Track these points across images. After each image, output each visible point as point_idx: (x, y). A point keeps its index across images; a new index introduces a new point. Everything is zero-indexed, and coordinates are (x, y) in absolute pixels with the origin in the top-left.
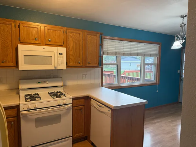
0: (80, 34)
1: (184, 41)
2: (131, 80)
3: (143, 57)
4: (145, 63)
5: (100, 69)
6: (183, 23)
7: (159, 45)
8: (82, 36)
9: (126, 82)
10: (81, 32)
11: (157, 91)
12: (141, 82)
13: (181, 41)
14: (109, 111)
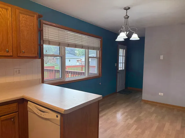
0: (7, 9)
1: (128, 32)
2: (74, 74)
3: (87, 50)
4: (89, 56)
5: (39, 60)
6: (127, 15)
7: (100, 39)
8: (10, 14)
9: (70, 77)
10: (9, 8)
11: (100, 84)
12: (86, 76)
13: (126, 32)
14: (57, 117)
